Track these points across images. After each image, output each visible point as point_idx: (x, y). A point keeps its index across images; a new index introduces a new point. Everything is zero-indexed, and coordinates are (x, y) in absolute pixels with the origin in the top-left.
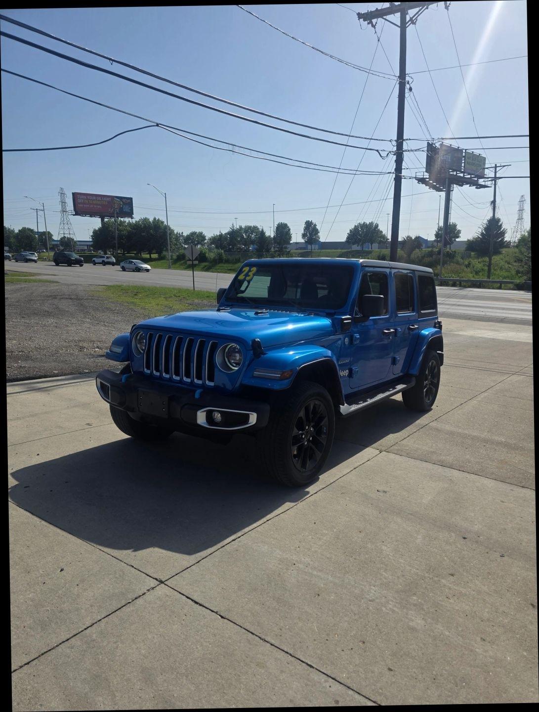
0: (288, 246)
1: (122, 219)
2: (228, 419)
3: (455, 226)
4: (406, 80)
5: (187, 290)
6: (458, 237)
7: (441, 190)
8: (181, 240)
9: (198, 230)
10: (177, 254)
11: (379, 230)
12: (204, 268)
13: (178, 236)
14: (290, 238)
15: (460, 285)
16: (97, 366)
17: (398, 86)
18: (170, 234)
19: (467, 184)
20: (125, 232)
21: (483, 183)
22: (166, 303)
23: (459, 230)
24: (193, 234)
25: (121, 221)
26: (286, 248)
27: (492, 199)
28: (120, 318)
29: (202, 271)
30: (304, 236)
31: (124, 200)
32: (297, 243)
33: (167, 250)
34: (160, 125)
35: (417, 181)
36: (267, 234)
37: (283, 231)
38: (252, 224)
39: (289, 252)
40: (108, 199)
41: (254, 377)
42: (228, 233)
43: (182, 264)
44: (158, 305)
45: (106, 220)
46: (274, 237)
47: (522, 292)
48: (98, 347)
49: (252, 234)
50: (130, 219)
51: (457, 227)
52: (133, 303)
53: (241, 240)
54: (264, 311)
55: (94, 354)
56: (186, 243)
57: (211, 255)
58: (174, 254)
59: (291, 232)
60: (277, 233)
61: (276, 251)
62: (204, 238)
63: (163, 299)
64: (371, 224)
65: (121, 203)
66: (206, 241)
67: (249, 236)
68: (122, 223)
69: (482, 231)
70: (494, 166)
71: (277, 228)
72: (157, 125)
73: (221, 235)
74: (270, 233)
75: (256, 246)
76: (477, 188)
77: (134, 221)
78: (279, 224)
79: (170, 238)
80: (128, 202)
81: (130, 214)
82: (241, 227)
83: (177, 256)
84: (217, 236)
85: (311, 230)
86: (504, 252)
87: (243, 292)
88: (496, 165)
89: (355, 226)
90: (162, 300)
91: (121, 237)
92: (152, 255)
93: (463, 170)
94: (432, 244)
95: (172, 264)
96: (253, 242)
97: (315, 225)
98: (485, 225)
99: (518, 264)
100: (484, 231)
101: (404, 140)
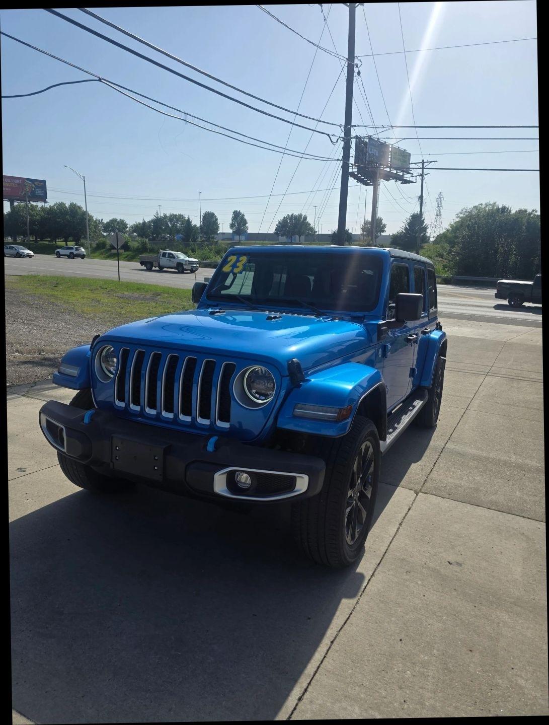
0: (216, 236)
1: (34, 204)
2: (262, 485)
3: (381, 220)
4: (355, 62)
5: (113, 281)
6: (383, 231)
7: (368, 184)
8: (101, 227)
9: (119, 218)
10: (97, 242)
11: (308, 222)
12: (126, 257)
13: (98, 223)
14: (217, 228)
16: (19, 376)
17: (346, 69)
18: (89, 221)
19: (393, 179)
20: (38, 217)
21: (408, 179)
22: (93, 296)
23: (384, 224)
24: (113, 221)
25: (32, 206)
26: (213, 238)
27: (420, 194)
28: (40, 314)
29: (125, 261)
30: (232, 226)
31: (36, 183)
32: (223, 234)
33: (85, 238)
34: (102, 81)
36: (193, 223)
37: (210, 220)
38: (177, 213)
39: (217, 242)
40: (18, 181)
41: (295, 417)
42: (152, 221)
43: (102, 253)
44: (83, 298)
45: (16, 204)
46: (201, 226)
47: (450, 286)
48: (17, 351)
49: (177, 223)
50: (43, 204)
51: (383, 221)
52: (53, 295)
53: (165, 229)
54: (278, 315)
55: (15, 360)
56: (105, 231)
57: (134, 244)
58: (93, 242)
59: (219, 221)
60: (203, 222)
61: (203, 241)
62: (125, 225)
63: (87, 291)
64: (300, 215)
65: (33, 186)
66: (127, 229)
67: (174, 224)
68: (34, 208)
69: (406, 226)
70: (421, 161)
71: (204, 217)
72: (100, 80)
73: (144, 223)
74: (197, 222)
75: (181, 235)
76: (402, 183)
77: (47, 205)
78: (206, 213)
79: (89, 226)
80: (42, 185)
81: (43, 198)
82: (165, 215)
83: (97, 244)
84: (140, 224)
85: (239, 220)
86: (426, 247)
87: (228, 287)
88: (423, 160)
89: (284, 217)
90: (87, 293)
91: (32, 222)
92: (68, 243)
93: (389, 165)
94: (359, 238)
95: (91, 253)
96: (178, 231)
97: (243, 215)
98: (408, 221)
99: (439, 259)
100: (407, 226)
101: (352, 126)
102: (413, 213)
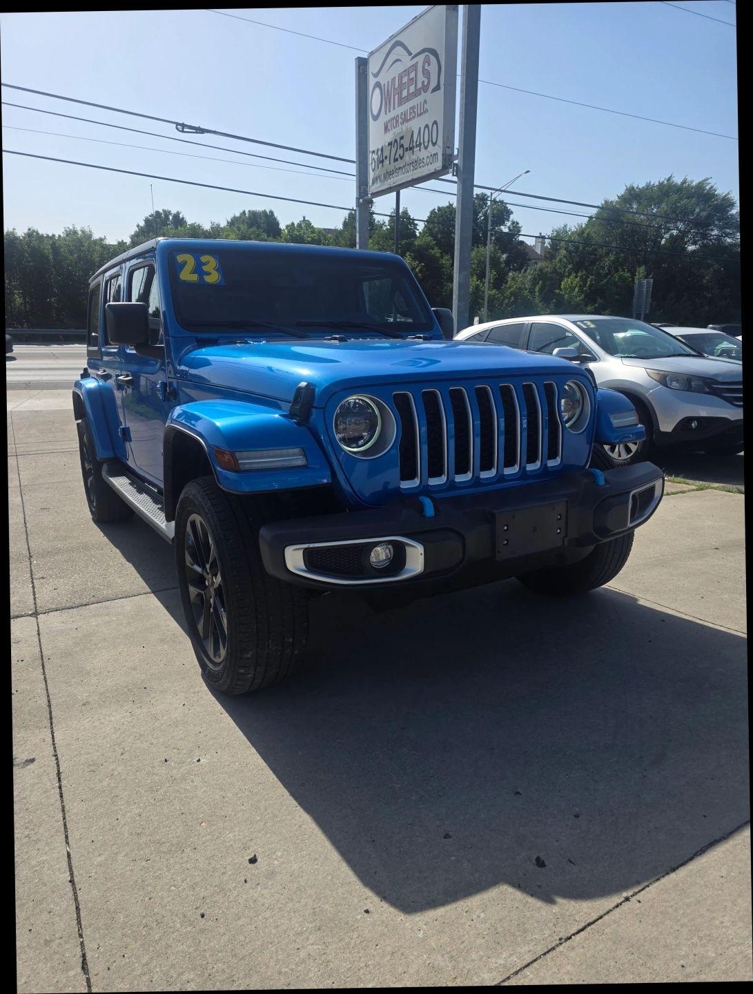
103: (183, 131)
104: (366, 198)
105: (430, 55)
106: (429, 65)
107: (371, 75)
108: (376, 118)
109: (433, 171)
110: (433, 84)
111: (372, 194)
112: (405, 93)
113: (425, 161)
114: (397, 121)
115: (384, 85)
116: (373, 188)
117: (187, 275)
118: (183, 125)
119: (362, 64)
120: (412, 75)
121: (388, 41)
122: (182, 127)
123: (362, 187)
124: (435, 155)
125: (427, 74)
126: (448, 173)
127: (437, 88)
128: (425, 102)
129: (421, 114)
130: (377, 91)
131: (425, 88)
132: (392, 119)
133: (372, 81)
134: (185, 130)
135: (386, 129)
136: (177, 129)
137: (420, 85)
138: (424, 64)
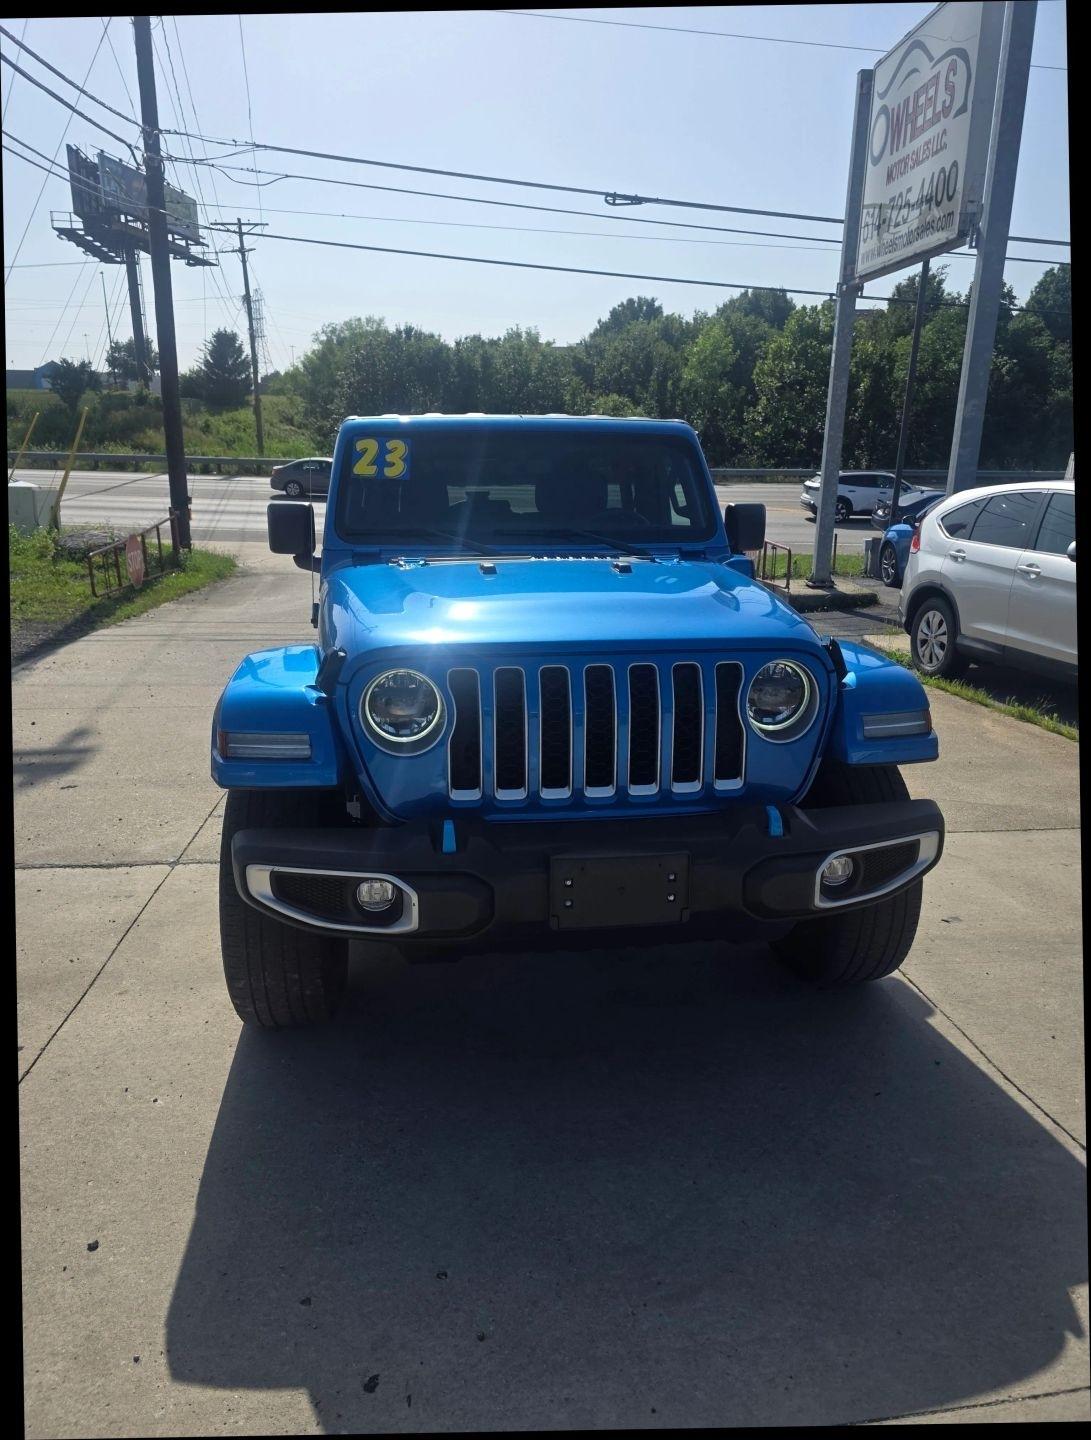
7: (113, 261)
15: (220, 472)
21: (199, 256)
35: (57, 233)
41: (866, 740)
69: (206, 357)
70: (236, 222)
76: (189, 264)
98: (210, 346)
99: (288, 427)
100: (209, 358)
101: (161, 131)
102: (217, 331)
103: (614, 204)
104: (852, 283)
105: (959, 60)
106: (954, 75)
107: (876, 95)
108: (876, 161)
109: (944, 240)
110: (958, 104)
111: (861, 277)
112: (920, 121)
113: (935, 225)
114: (906, 164)
115: (893, 109)
116: (861, 267)
117: (363, 468)
118: (615, 196)
119: (866, 78)
120: (931, 92)
121: (902, 43)
122: (613, 198)
123: (849, 268)
124: (949, 214)
125: (950, 88)
126: (964, 244)
127: (963, 110)
128: (945, 132)
129: (937, 152)
130: (882, 120)
131: (946, 111)
132: (900, 161)
133: (877, 104)
134: (617, 202)
135: (890, 177)
136: (606, 201)
137: (939, 108)
138: (948, 74)
